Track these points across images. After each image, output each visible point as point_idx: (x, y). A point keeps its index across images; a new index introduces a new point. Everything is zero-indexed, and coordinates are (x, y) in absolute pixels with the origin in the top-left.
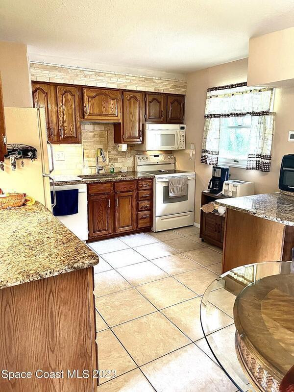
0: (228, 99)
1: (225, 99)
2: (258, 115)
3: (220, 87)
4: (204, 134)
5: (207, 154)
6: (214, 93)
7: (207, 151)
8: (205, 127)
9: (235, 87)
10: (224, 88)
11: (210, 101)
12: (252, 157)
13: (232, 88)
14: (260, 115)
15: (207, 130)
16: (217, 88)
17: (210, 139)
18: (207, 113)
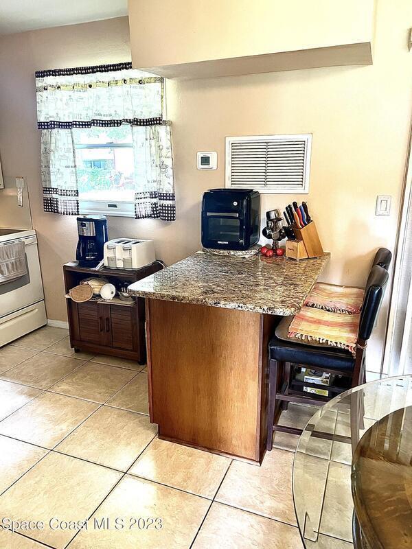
0: (82, 94)
1: (76, 95)
2: (144, 125)
3: (62, 70)
4: (43, 159)
5: (55, 196)
6: (50, 80)
7: (56, 191)
8: (43, 147)
9: (93, 72)
10: (70, 72)
11: (44, 97)
12: (143, 196)
13: (86, 73)
14: (147, 125)
15: (47, 152)
16: (55, 71)
17: (58, 167)
18: (42, 119)
